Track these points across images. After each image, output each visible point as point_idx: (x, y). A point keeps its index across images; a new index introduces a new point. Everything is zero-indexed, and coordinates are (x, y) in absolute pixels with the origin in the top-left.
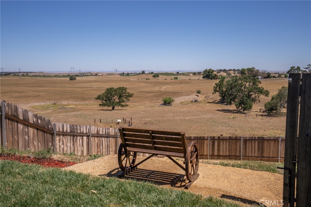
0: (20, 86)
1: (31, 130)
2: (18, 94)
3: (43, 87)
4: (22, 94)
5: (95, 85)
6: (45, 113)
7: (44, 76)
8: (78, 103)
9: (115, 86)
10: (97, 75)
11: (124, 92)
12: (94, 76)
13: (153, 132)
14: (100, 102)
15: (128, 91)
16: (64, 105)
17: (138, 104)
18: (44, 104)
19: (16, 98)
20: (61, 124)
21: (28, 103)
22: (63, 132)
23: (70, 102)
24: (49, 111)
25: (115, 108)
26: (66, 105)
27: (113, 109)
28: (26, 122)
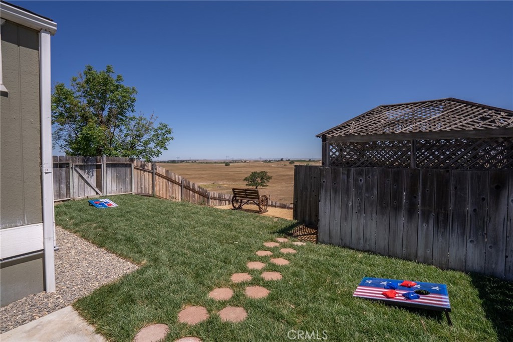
0: (190, 170)
1: (196, 195)
3: (206, 171)
4: (191, 176)
5: (243, 170)
7: (207, 163)
9: (258, 170)
10: (246, 162)
11: (265, 175)
12: (243, 162)
13: (246, 190)
14: (246, 182)
15: (268, 174)
16: (220, 185)
17: (276, 184)
18: (206, 183)
20: (213, 193)
22: (214, 197)
23: (225, 183)
25: (258, 188)
26: (222, 185)
27: (256, 188)
28: (194, 190)
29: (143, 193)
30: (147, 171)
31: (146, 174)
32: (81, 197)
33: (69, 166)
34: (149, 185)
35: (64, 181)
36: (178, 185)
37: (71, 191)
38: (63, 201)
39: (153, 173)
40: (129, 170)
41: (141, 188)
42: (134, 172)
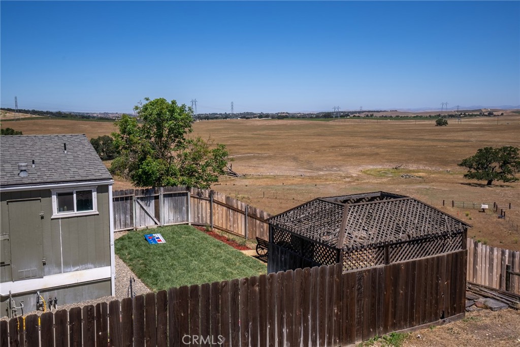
0: (357, 137)
2: (349, 150)
3: (388, 139)
4: (355, 151)
6: (377, 183)
7: (397, 118)
8: (434, 169)
10: (492, 114)
11: (512, 156)
12: (486, 116)
16: (410, 171)
18: (380, 167)
19: (344, 156)
21: (359, 165)
23: (421, 167)
24: (385, 180)
25: (493, 182)
26: (414, 171)
27: (489, 183)
28: (262, 219)
29: (201, 222)
30: (204, 199)
31: (204, 202)
32: (143, 227)
33: (132, 199)
34: (206, 214)
35: (129, 212)
36: (241, 213)
37: (134, 221)
38: (128, 230)
39: (211, 200)
40: (185, 199)
41: (198, 217)
42: (191, 200)
